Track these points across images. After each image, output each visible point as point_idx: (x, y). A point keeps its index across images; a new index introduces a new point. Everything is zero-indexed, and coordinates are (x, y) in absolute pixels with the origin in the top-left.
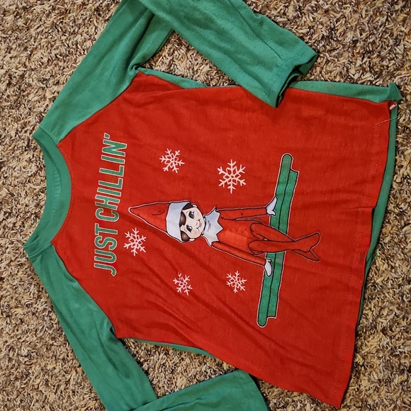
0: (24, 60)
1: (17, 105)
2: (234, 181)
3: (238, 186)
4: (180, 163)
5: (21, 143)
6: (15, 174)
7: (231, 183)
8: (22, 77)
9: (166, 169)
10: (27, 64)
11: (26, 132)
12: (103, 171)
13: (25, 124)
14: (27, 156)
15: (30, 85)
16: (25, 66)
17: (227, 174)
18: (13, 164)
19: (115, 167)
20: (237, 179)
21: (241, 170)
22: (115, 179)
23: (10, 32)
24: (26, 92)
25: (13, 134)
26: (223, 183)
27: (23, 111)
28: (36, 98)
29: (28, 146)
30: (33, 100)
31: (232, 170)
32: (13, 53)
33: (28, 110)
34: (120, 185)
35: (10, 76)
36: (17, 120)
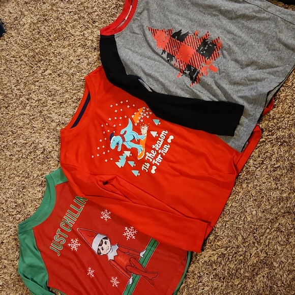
0: (54, 145)
1: (42, 164)
2: (130, 235)
3: (131, 238)
4: (109, 217)
5: (38, 182)
6: (29, 195)
7: (129, 236)
8: (50, 152)
9: (102, 218)
10: (55, 147)
11: (42, 177)
12: (72, 206)
13: (43, 174)
14: (39, 189)
15: (52, 157)
16: (53, 148)
17: (128, 231)
18: (30, 190)
19: (79, 207)
20: (132, 235)
21: (135, 232)
22: (76, 212)
23: (51, 130)
24: (49, 160)
25: (35, 175)
26: (125, 234)
27: (45, 167)
28: (53, 164)
29: (41, 184)
30: (52, 165)
31: (131, 230)
32: (49, 140)
33: (47, 168)
34: (77, 216)
35: (44, 150)
36: (40, 170)
